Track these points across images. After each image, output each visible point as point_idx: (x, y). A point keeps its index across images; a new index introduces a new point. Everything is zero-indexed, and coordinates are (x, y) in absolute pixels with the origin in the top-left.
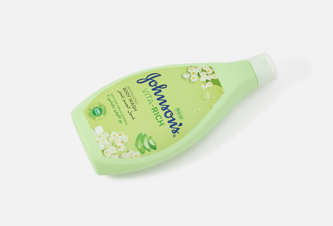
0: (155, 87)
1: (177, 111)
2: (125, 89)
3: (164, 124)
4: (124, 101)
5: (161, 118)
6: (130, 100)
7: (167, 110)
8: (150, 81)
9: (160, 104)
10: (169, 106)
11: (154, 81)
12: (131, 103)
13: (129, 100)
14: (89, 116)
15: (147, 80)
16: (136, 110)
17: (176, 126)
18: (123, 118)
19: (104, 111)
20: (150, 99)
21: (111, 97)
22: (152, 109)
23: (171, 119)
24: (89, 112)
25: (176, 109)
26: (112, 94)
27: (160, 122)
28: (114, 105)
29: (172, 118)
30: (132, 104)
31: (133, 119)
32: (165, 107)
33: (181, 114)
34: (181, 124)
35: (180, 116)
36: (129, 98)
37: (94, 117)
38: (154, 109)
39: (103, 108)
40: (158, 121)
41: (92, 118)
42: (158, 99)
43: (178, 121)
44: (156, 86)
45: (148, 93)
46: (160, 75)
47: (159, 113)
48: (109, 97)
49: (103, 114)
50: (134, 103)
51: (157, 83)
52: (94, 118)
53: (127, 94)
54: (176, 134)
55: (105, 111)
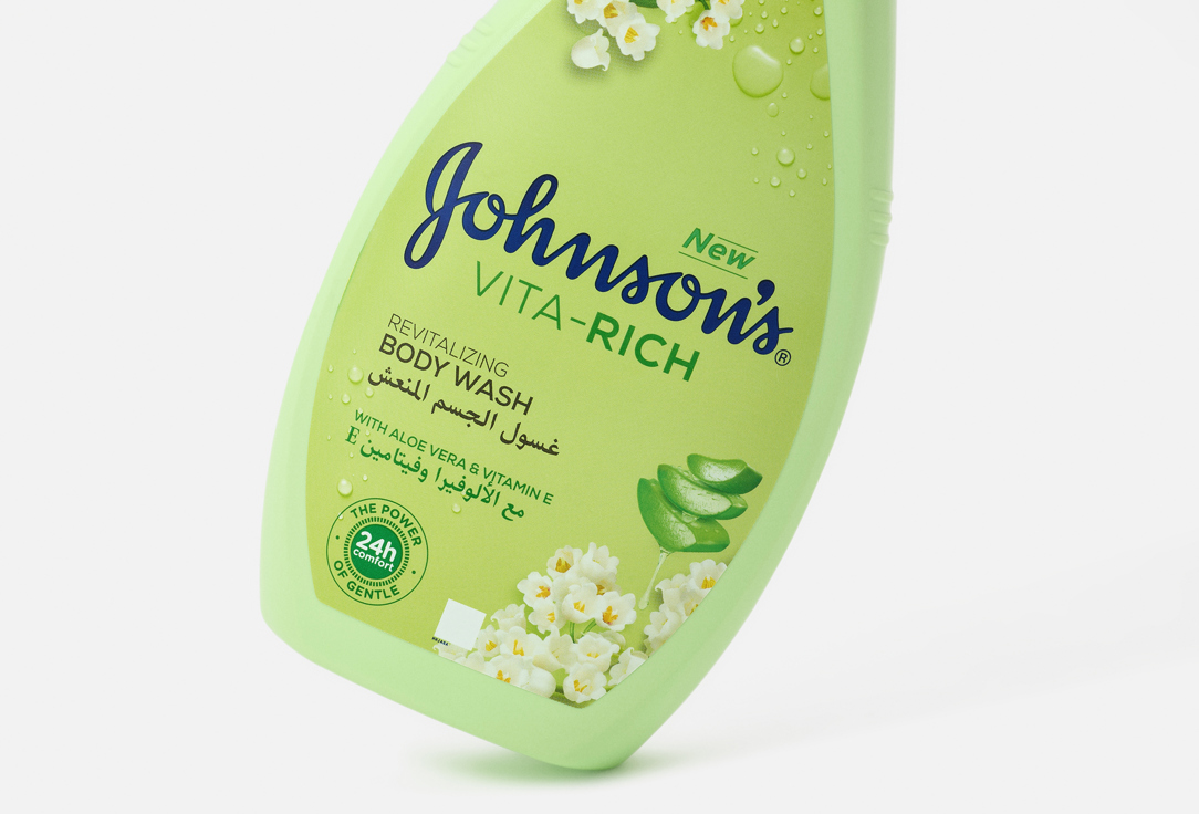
0: (507, 225)
1: (700, 251)
2: (389, 345)
3: (696, 355)
4: (440, 405)
5: (663, 342)
6: (463, 379)
7: (654, 287)
8: (459, 210)
9: (603, 284)
10: (644, 259)
11: (475, 199)
12: (481, 390)
13: (458, 383)
14: (362, 599)
15: (443, 217)
16: (528, 406)
17: (756, 313)
18: (508, 483)
19: (401, 526)
20: (536, 301)
21: (366, 433)
22: (590, 339)
23: (704, 306)
24: (343, 582)
25: (686, 245)
26: (360, 417)
27: (673, 359)
28: (418, 466)
29: (706, 296)
30: (487, 389)
31: (550, 451)
32: (633, 277)
33: (729, 247)
34: (766, 289)
35: (731, 261)
36: (448, 374)
37: (387, 588)
38: (595, 330)
39: (387, 516)
40: (662, 363)
41: (383, 600)
42: (575, 270)
43: (740, 287)
44: (510, 217)
45: (503, 281)
46: (476, 147)
47: (631, 329)
48: (361, 440)
49: (411, 543)
50: (490, 382)
51: (495, 197)
52: (389, 593)
53: (424, 361)
54: (784, 341)
55: (405, 522)
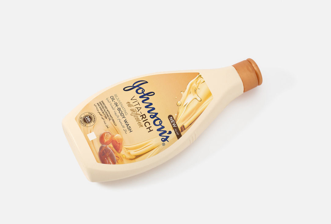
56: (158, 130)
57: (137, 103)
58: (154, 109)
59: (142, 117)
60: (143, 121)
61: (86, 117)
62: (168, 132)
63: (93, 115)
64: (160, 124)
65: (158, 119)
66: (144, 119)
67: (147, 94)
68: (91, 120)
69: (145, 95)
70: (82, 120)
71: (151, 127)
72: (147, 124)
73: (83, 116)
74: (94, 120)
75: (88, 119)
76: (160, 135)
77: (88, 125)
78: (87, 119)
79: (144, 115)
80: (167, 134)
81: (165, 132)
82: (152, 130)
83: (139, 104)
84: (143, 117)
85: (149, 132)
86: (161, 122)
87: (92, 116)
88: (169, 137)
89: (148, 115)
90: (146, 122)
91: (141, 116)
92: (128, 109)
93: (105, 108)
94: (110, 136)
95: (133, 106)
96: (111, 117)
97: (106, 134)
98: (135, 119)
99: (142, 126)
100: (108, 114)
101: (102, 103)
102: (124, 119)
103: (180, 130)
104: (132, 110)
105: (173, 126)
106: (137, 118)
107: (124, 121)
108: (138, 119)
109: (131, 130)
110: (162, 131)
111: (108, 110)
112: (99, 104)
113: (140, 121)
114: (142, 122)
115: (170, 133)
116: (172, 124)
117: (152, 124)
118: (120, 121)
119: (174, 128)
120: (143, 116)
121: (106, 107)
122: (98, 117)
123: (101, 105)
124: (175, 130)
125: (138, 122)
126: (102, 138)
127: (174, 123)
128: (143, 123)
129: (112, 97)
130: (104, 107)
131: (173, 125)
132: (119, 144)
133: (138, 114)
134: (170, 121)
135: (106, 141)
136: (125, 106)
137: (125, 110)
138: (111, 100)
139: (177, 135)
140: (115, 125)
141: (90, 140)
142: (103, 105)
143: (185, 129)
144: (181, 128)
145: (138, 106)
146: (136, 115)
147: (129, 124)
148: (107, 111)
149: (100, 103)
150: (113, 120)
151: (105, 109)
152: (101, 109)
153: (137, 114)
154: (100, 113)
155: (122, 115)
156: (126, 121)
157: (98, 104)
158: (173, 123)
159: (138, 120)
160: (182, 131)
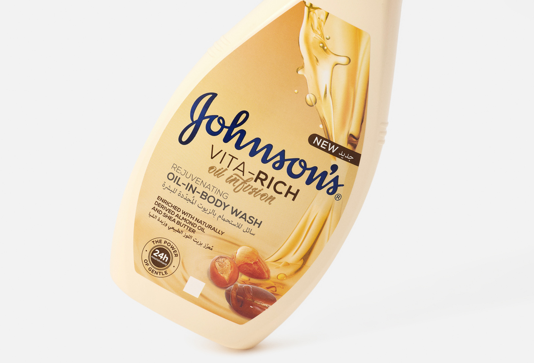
56: (309, 181)
57: (228, 159)
58: (269, 147)
59: (259, 181)
60: (268, 187)
61: (154, 254)
62: (330, 171)
63: (163, 242)
64: (305, 168)
65: (293, 161)
66: (266, 183)
67: (235, 124)
68: (168, 256)
69: (231, 129)
70: (150, 266)
71: (290, 187)
72: (280, 187)
73: (146, 256)
74: (172, 251)
75: (161, 257)
76: (319, 187)
77: (171, 269)
78: (159, 258)
79: (260, 172)
80: (331, 174)
81: (324, 174)
82: (298, 191)
83: (233, 157)
84: (262, 180)
85: (293, 199)
86: (303, 164)
87: (163, 244)
88: (338, 177)
89: (268, 168)
90: (275, 185)
91: (256, 181)
92: (221, 183)
93: (173, 210)
94: (227, 261)
95: (226, 169)
96: (201, 222)
97: (217, 264)
98: (250, 193)
99: (272, 198)
100: (191, 220)
101: (162, 203)
102: (229, 209)
103: (349, 147)
104: (230, 180)
105: (330, 152)
106: (251, 190)
107: (232, 213)
108: (255, 192)
109: (259, 222)
110: (316, 178)
111: (184, 213)
112: (159, 208)
113: (262, 192)
114: (265, 190)
115: (334, 168)
116: (326, 150)
117: (289, 181)
118: (224, 220)
119: (336, 154)
120: (260, 177)
121: (175, 207)
122: (176, 240)
123: (162, 207)
124: (340, 157)
125: (259, 196)
126: (215, 278)
127: (328, 145)
128: (271, 192)
129: (171, 176)
130: (171, 208)
131: (329, 150)
132: (256, 263)
133: (247, 181)
134: (319, 147)
135: (226, 277)
136: (210, 179)
137: (215, 189)
138: (173, 185)
139: (352, 162)
140: (220, 232)
141: (197, 296)
142: (168, 207)
143: (357, 139)
144: (349, 142)
145: (235, 163)
146: (246, 185)
147: (245, 214)
148: (183, 216)
149: (159, 205)
150: (210, 227)
151: (176, 213)
152: (170, 218)
153: (245, 182)
154: (173, 228)
155: (219, 203)
156: (235, 212)
157: (154, 208)
158: (327, 147)
159: (257, 193)
160: (355, 146)
